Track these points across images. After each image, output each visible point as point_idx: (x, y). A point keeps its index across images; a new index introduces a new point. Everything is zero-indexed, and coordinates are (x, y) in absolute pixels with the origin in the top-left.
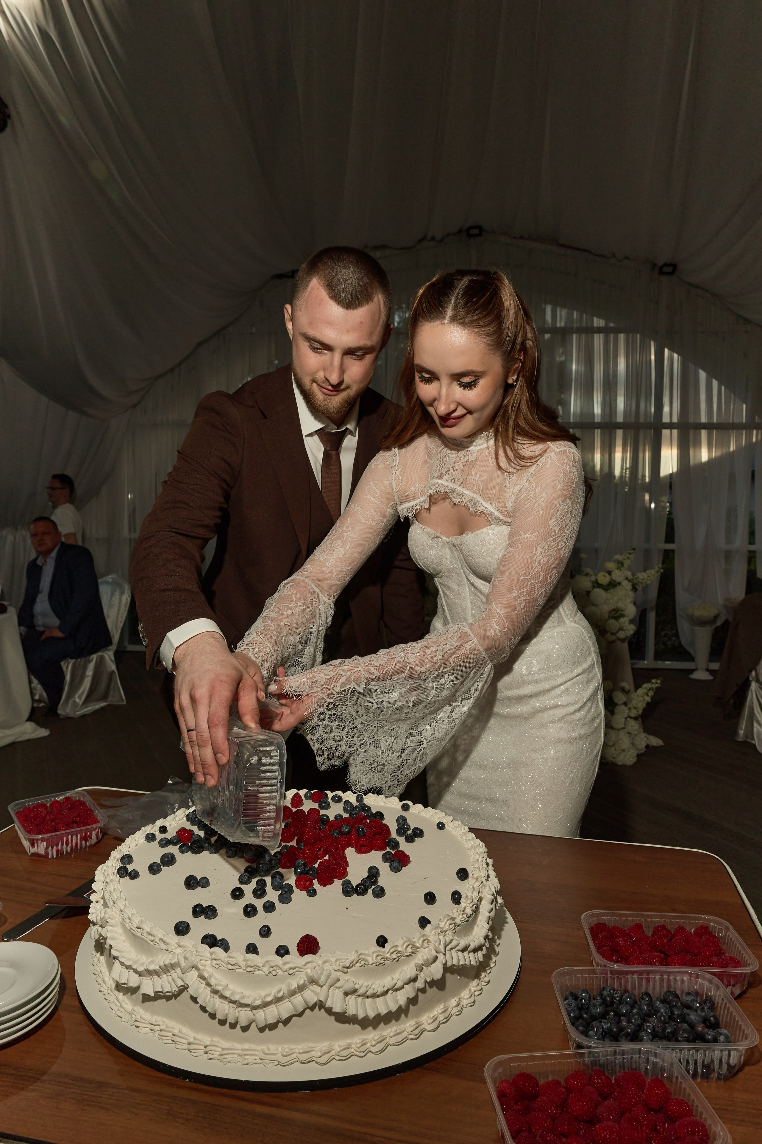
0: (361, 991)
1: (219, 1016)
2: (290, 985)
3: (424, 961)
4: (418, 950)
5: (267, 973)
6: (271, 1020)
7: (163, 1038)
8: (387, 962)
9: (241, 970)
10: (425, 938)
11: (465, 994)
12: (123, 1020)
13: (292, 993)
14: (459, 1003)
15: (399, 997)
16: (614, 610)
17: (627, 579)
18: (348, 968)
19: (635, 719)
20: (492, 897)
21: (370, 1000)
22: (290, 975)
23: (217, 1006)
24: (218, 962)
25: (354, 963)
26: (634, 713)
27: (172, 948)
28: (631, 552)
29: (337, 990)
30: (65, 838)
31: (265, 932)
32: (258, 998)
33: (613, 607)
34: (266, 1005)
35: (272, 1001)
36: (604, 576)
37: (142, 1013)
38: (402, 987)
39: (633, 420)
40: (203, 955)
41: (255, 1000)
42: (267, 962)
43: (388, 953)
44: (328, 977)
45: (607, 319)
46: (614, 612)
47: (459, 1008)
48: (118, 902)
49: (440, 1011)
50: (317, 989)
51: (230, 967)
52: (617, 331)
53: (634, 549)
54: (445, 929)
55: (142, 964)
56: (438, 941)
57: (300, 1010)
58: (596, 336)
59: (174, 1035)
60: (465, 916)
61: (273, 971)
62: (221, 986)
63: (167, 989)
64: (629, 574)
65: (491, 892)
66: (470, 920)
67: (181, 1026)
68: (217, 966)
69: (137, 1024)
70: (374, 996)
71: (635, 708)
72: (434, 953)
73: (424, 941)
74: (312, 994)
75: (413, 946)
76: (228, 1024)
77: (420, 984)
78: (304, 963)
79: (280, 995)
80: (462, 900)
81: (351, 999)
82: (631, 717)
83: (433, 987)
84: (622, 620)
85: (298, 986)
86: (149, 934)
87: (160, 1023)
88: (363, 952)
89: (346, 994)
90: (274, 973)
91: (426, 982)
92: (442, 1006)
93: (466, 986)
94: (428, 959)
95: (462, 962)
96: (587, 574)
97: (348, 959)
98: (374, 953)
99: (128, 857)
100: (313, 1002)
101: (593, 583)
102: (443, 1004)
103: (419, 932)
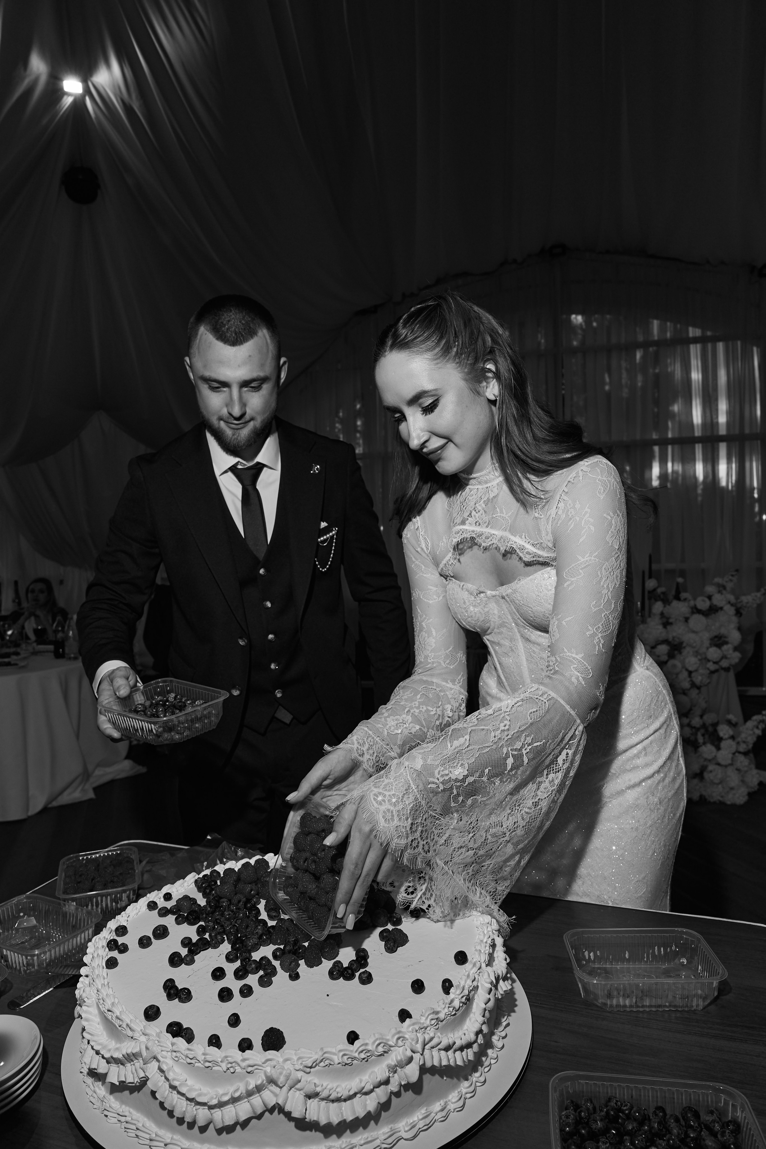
0: (324, 1094)
1: (177, 1114)
2: (247, 1084)
3: (397, 1062)
4: (392, 1048)
5: (225, 1070)
6: (229, 1122)
7: (128, 1130)
8: (355, 1062)
9: (199, 1065)
10: (401, 1035)
11: (453, 1096)
12: (95, 1106)
13: (249, 1094)
14: (445, 1108)
15: (368, 1102)
16: (716, 637)
17: (729, 602)
18: (311, 1067)
19: (745, 754)
20: (489, 986)
21: (335, 1104)
22: (249, 1073)
23: (175, 1102)
24: (178, 1054)
25: (318, 1062)
26: (743, 748)
27: (136, 1035)
28: (734, 573)
29: (298, 1092)
31: (234, 1021)
32: (215, 1096)
33: (715, 634)
34: (221, 1105)
35: (229, 1100)
36: (703, 601)
37: (113, 1102)
38: (372, 1091)
39: (737, 432)
40: (165, 1045)
41: (212, 1098)
42: (226, 1057)
43: (356, 1051)
44: (288, 1078)
45: (704, 329)
46: (716, 639)
47: (444, 1113)
48: (97, 981)
49: (420, 1117)
50: (276, 1090)
51: (189, 1061)
52: (715, 340)
53: (737, 571)
54: (425, 1025)
55: (109, 1050)
56: (415, 1038)
57: (259, 1111)
58: (692, 347)
59: (137, 1129)
60: (451, 1009)
61: (231, 1067)
62: (178, 1081)
63: (130, 1079)
64: (732, 598)
65: (489, 981)
66: (459, 1013)
67: (146, 1119)
68: (176, 1059)
69: (106, 1113)
70: (338, 1100)
71: (744, 742)
72: (409, 1053)
73: (399, 1038)
74: (271, 1095)
75: (386, 1044)
76: (185, 1124)
77: (393, 1087)
78: (263, 1060)
79: (237, 1095)
80: (452, 990)
81: (313, 1104)
82: (740, 753)
83: (408, 1091)
84: (725, 647)
85: (256, 1087)
86: (117, 1018)
87: (127, 1114)
88: (329, 1049)
89: (309, 1097)
90: (232, 1070)
91: (401, 1085)
92: (423, 1111)
93: (455, 1087)
94: (401, 1060)
95: (444, 1063)
96: (685, 600)
97: (311, 1057)
98: (340, 1051)
99: (122, 928)
100: (272, 1104)
101: (692, 608)
102: (425, 1108)
103: (396, 1028)
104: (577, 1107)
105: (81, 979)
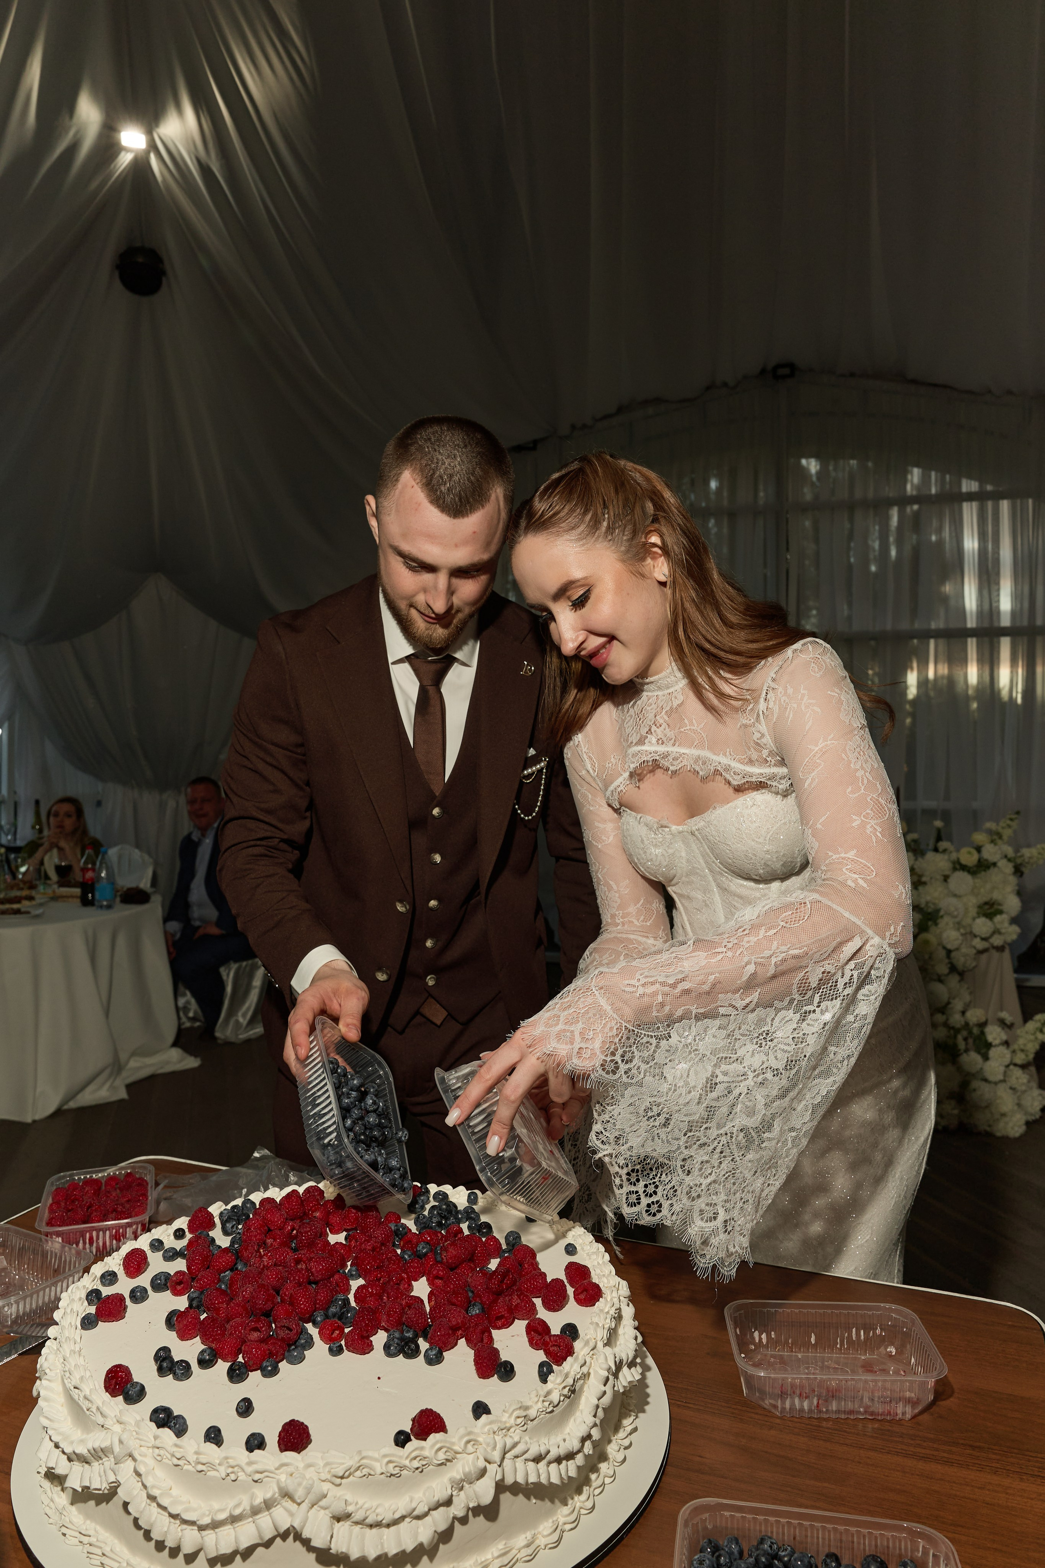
0: (357, 1517)
1: (155, 1535)
2: (253, 1497)
3: (464, 1475)
4: (458, 1456)
5: (224, 1477)
6: (226, 1549)
7: (91, 1556)
8: (405, 1472)
9: (189, 1467)
10: (471, 1437)
11: (545, 1527)
12: (51, 1521)
13: (255, 1511)
14: (532, 1542)
15: (421, 1530)
16: (986, 903)
17: (1006, 856)
18: (342, 1478)
19: (1023, 1067)
20: (606, 1374)
21: (374, 1530)
22: (256, 1481)
23: (153, 1519)
24: (162, 1452)
25: (352, 1470)
26: (1020, 1058)
27: (108, 1423)
28: (1013, 816)
29: (322, 1512)
30: (88, 1235)
31: (245, 1408)
32: (207, 1513)
33: (985, 899)
34: (215, 1525)
35: (226, 1519)
36: (969, 853)
37: (75, 1516)
38: (426, 1514)
39: (1025, 623)
40: (145, 1438)
41: (204, 1515)
42: (226, 1458)
43: (407, 1458)
44: (308, 1491)
45: (982, 482)
46: (987, 907)
47: (529, 1551)
48: (65, 1346)
49: (496, 1554)
50: (293, 1507)
51: (176, 1462)
52: (997, 496)
53: (1018, 813)
54: (508, 1425)
55: (72, 1443)
56: (492, 1442)
57: (268, 1536)
58: (966, 506)
59: (104, 1555)
60: (546, 1404)
61: (232, 1473)
62: (159, 1489)
63: (96, 1485)
64: (1010, 851)
65: (605, 1366)
66: (557, 1410)
67: (116, 1541)
68: (159, 1458)
69: (64, 1530)
70: (378, 1525)
71: (1022, 1050)
72: (481, 1463)
73: (468, 1442)
74: (285, 1514)
75: (449, 1449)
76: (167, 1551)
77: (458, 1509)
78: (277, 1465)
79: (237, 1512)
80: (551, 1378)
81: (342, 1528)
82: (1015, 1065)
83: (479, 1516)
84: (998, 918)
85: (265, 1502)
86: (86, 1398)
87: (91, 1533)
88: (370, 1453)
89: (338, 1519)
90: (233, 1477)
91: (469, 1509)
92: (501, 1546)
93: (548, 1514)
94: (470, 1472)
95: (532, 1479)
96: (945, 851)
97: (343, 1464)
98: (385, 1456)
99: (110, 1275)
100: (285, 1528)
101: (954, 863)
102: (504, 1542)
103: (466, 1428)
104: (716, 1549)
105: (48, 1343)
